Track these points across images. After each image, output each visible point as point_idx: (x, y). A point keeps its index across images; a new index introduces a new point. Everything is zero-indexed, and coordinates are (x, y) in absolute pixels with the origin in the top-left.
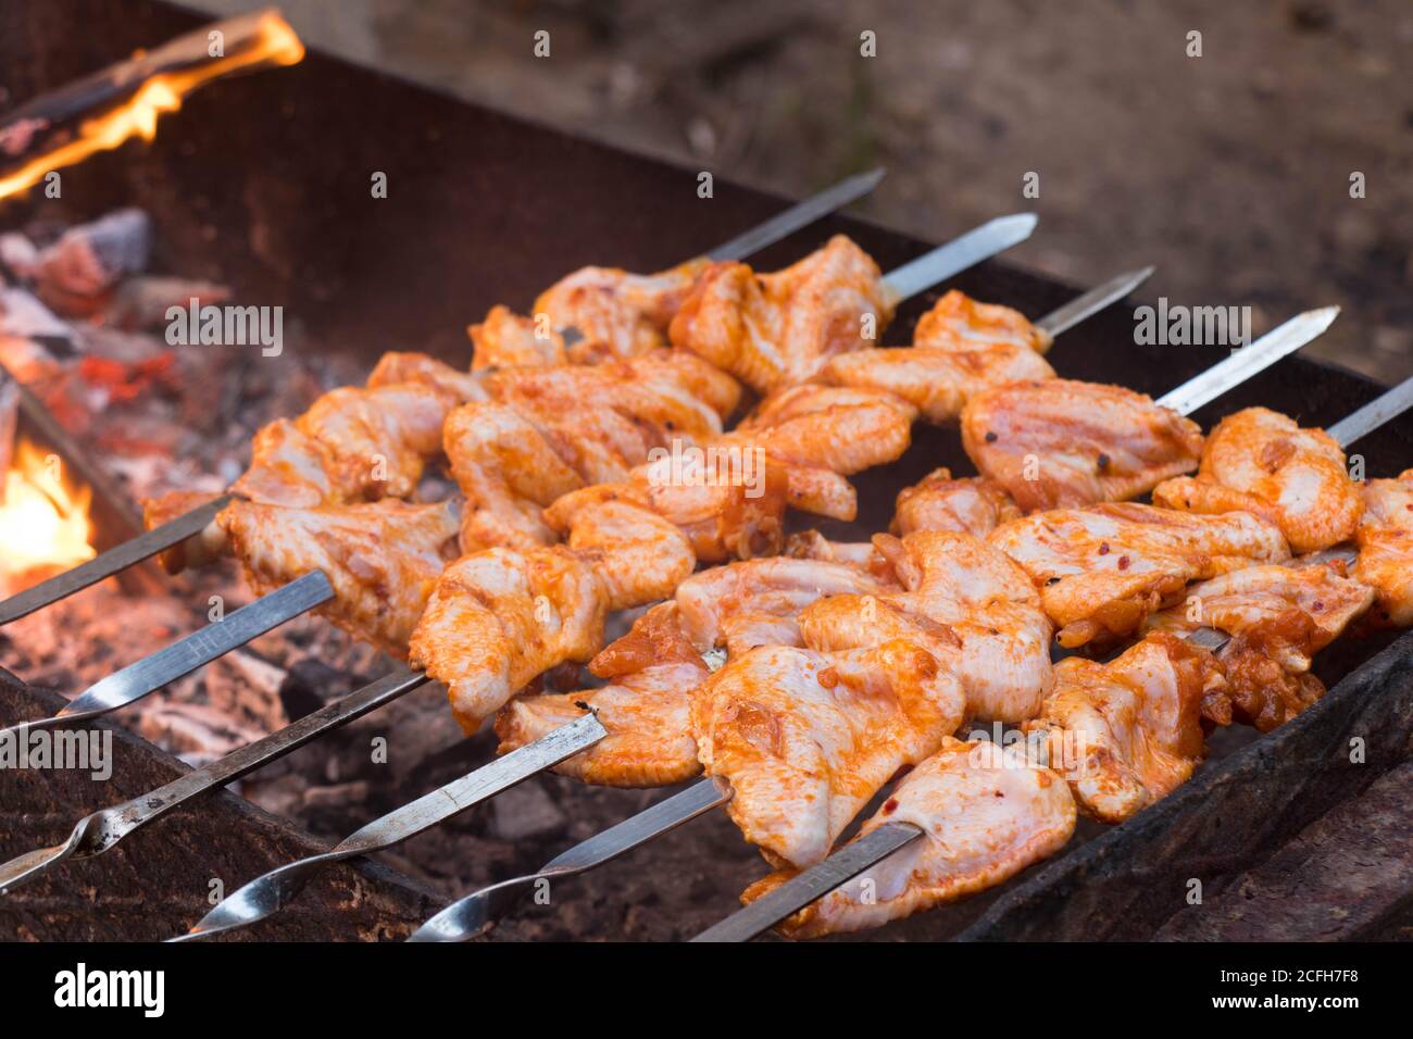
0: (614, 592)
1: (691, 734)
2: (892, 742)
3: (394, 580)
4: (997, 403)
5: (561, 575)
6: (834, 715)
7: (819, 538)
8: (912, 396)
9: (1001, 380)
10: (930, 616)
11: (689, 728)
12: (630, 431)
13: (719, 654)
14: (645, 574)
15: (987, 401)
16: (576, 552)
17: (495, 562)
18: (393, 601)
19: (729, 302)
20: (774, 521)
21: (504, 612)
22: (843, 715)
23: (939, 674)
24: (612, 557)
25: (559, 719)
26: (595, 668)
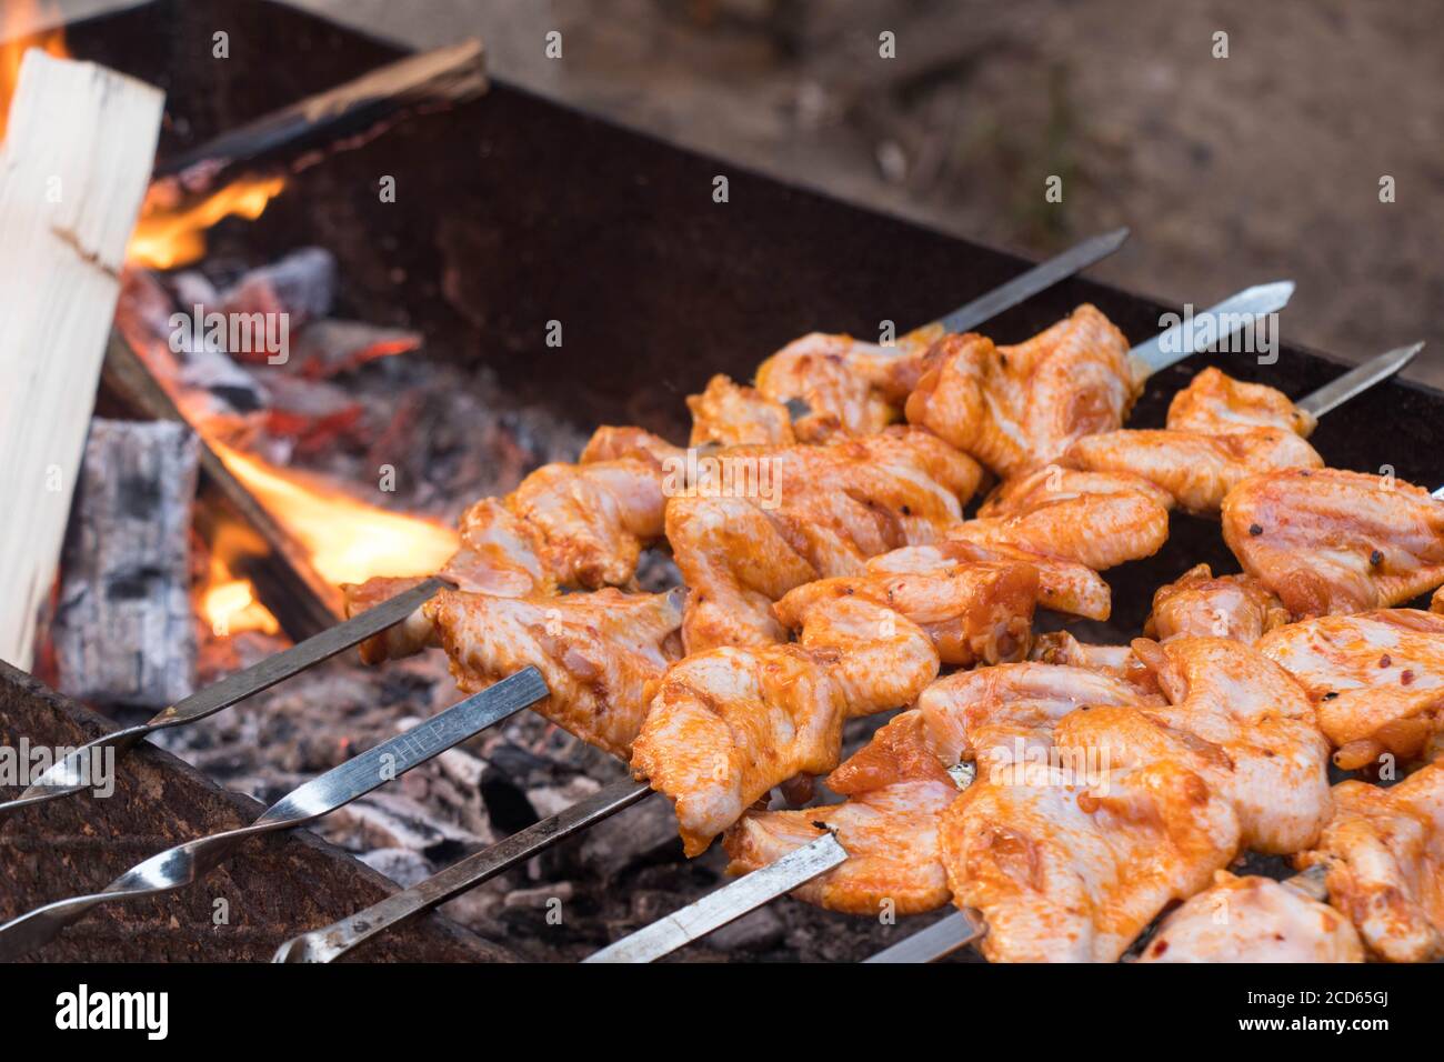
0: (852, 697)
1: (939, 860)
2: (1159, 874)
3: (613, 678)
4: (1261, 492)
5: (795, 679)
6: (1097, 843)
7: (1071, 640)
8: (1167, 482)
9: (1265, 468)
10: (1198, 734)
11: (937, 853)
12: (864, 516)
13: (967, 769)
14: (886, 678)
15: (1251, 491)
16: (809, 653)
17: (727, 663)
18: (612, 700)
19: (971, 377)
20: (1024, 622)
21: (734, 719)
22: (1104, 841)
23: (1211, 801)
24: (849, 659)
25: (796, 840)
26: (834, 784)
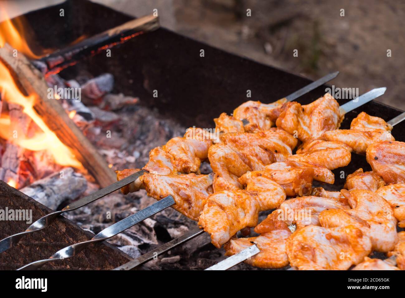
0: (261, 206)
1: (286, 253)
2: (349, 258)
3: (193, 199)
4: (378, 147)
5: (245, 200)
6: (331, 249)
7: (323, 190)
8: (350, 144)
9: (378, 140)
10: (360, 217)
11: (285, 251)
12: (264, 153)
13: (293, 226)
14: (271, 200)
15: (375, 147)
16: (249, 192)
17: (226, 195)
18: (193, 205)
19: (294, 114)
20: (310, 184)
21: (228, 211)
22: (333, 248)
23: (364, 237)
24: (260, 194)
25: (246, 246)
26: (256, 230)
